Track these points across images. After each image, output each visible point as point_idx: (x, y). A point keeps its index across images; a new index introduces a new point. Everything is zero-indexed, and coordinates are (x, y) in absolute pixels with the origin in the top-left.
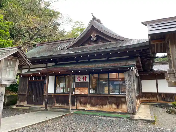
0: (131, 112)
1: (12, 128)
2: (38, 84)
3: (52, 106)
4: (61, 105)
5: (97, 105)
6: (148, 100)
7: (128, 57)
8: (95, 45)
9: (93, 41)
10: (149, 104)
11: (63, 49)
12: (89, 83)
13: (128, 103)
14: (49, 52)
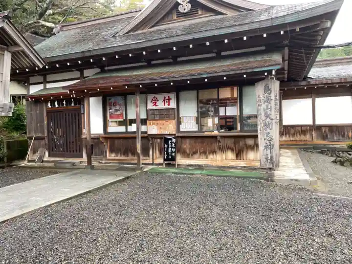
0: (268, 166)
1: (21, 209)
2: (67, 115)
3: (101, 160)
4: (121, 156)
5: (195, 153)
6: (293, 141)
7: (263, 48)
8: (188, 23)
9: (184, 13)
10: (296, 148)
11: (114, 36)
12: (176, 110)
13: (261, 148)
14: (84, 44)
